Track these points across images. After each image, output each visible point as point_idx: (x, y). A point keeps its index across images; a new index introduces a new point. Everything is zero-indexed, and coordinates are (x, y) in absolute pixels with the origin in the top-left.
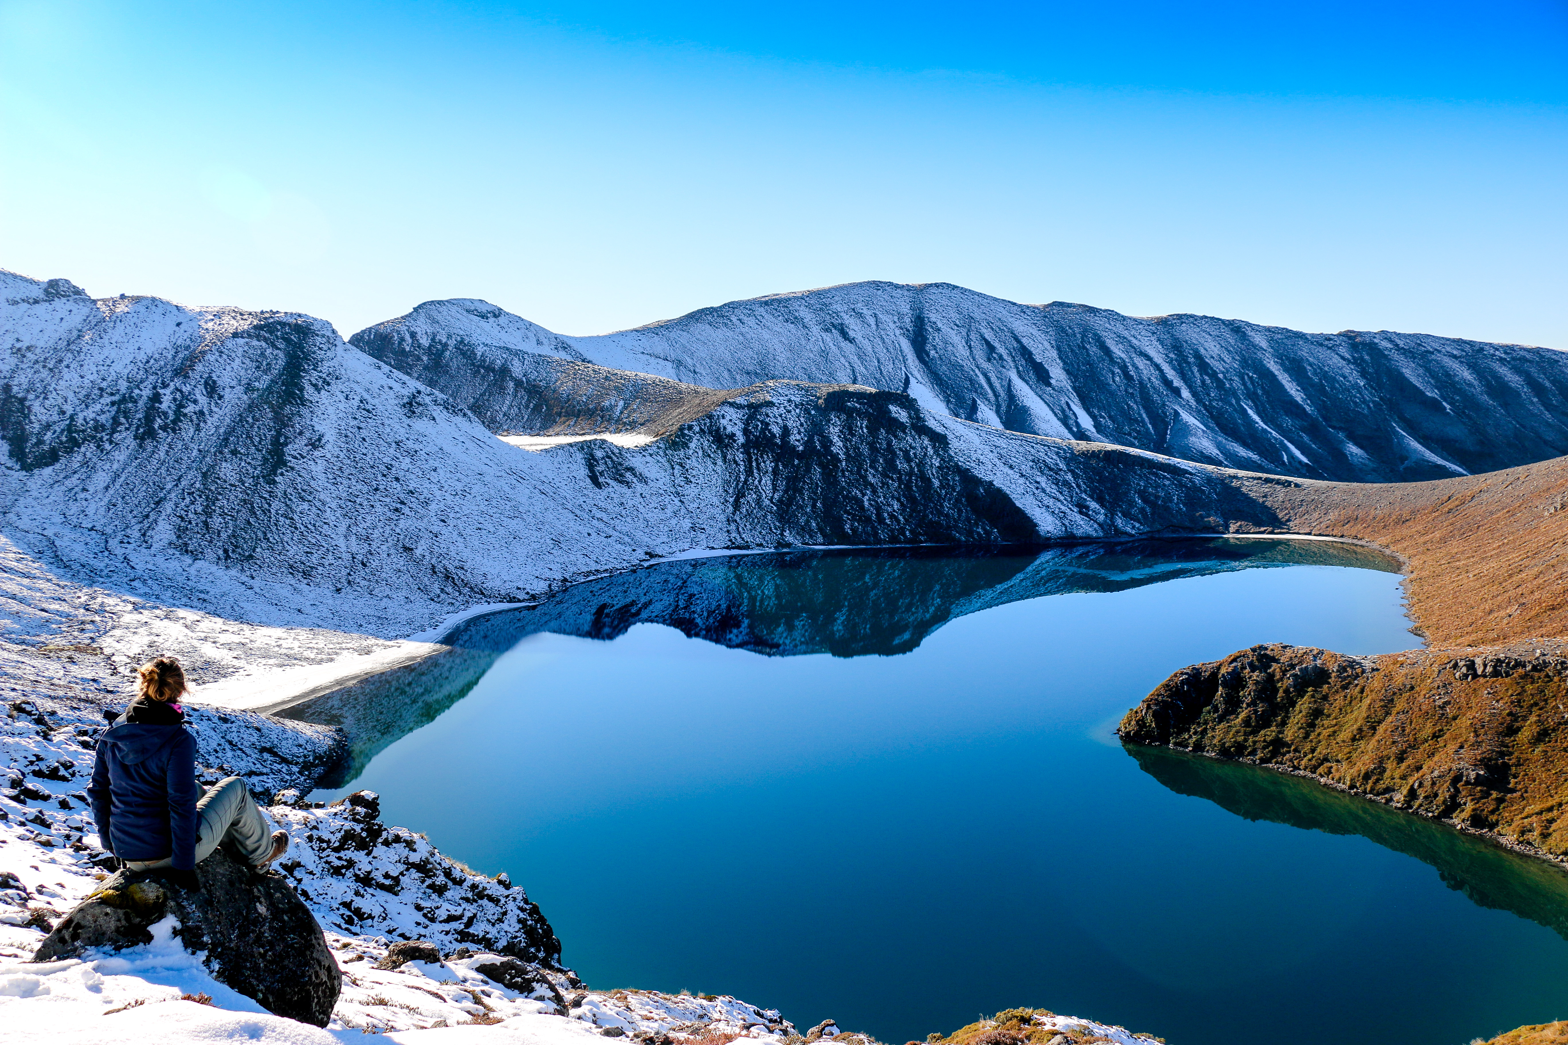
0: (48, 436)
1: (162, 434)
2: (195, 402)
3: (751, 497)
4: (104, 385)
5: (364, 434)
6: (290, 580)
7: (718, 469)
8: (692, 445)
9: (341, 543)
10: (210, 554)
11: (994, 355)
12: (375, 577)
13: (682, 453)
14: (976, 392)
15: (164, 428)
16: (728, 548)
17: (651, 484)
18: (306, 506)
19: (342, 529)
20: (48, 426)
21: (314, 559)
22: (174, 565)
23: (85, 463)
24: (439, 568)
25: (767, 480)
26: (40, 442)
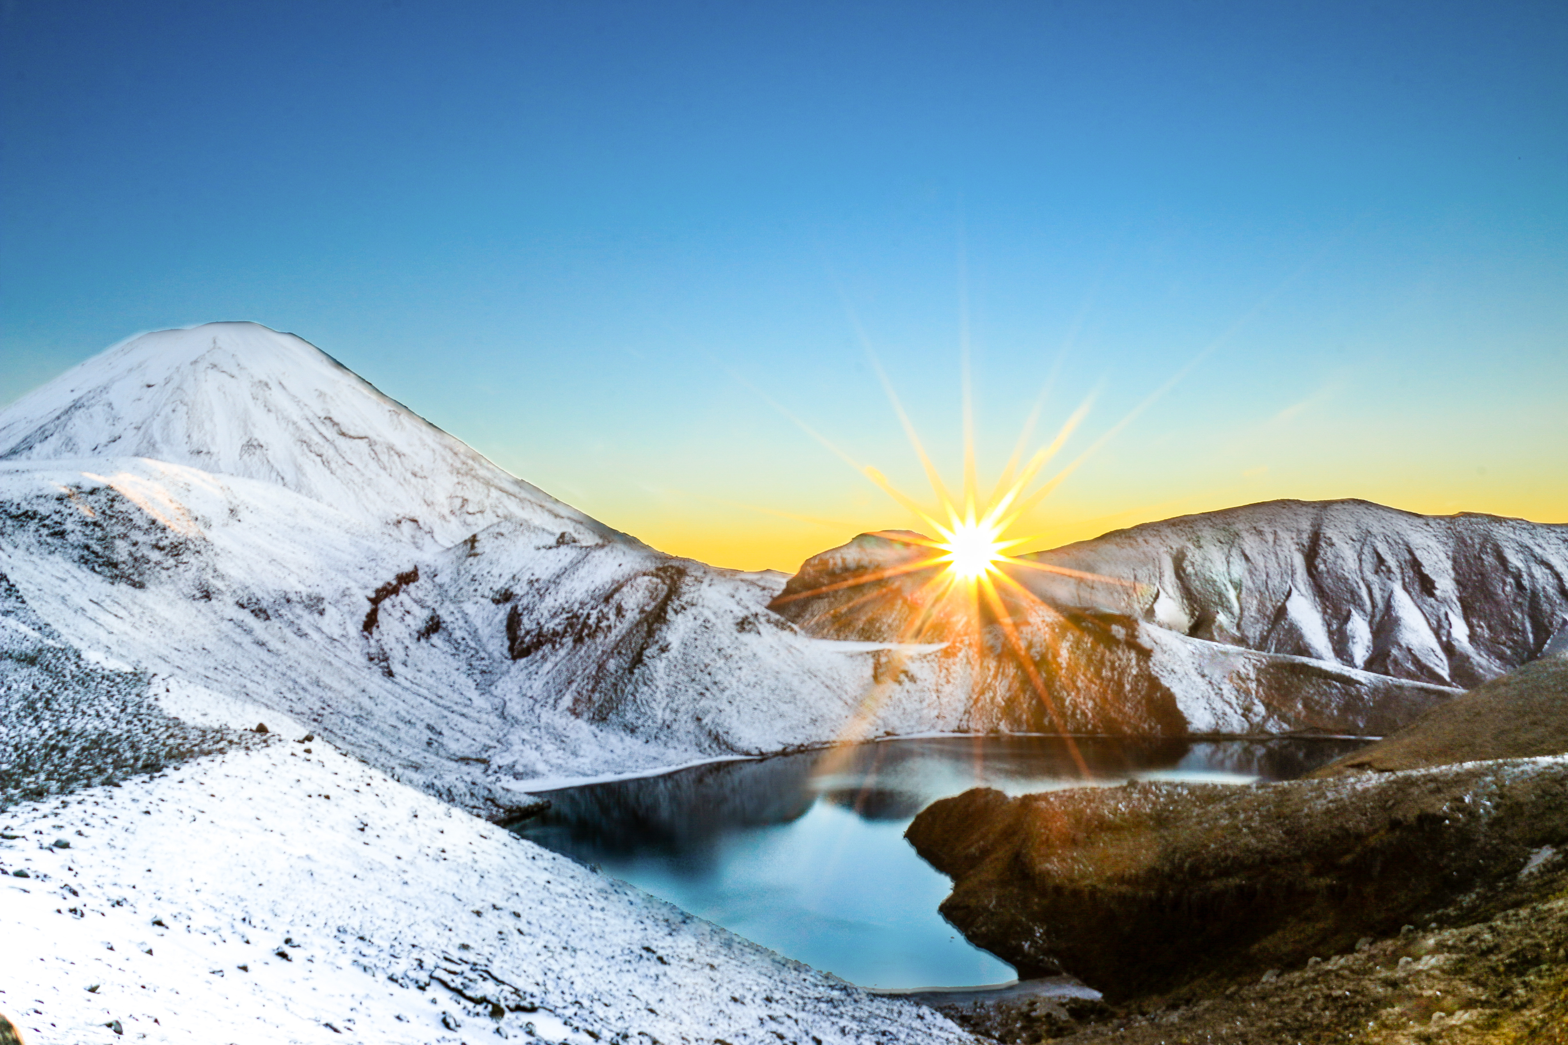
0: (528, 638)
1: (586, 639)
2: (608, 619)
3: (989, 695)
4: (566, 606)
5: (698, 643)
6: (622, 734)
7: (974, 673)
8: (961, 655)
9: (660, 713)
10: (586, 716)
11: (1383, 568)
12: (672, 735)
13: (951, 661)
14: (1354, 603)
15: (588, 635)
16: (954, 731)
17: (918, 682)
18: (646, 688)
19: (663, 704)
20: (528, 633)
21: (640, 722)
22: (563, 721)
23: (542, 657)
24: (714, 732)
25: (1005, 683)
26: (522, 642)
